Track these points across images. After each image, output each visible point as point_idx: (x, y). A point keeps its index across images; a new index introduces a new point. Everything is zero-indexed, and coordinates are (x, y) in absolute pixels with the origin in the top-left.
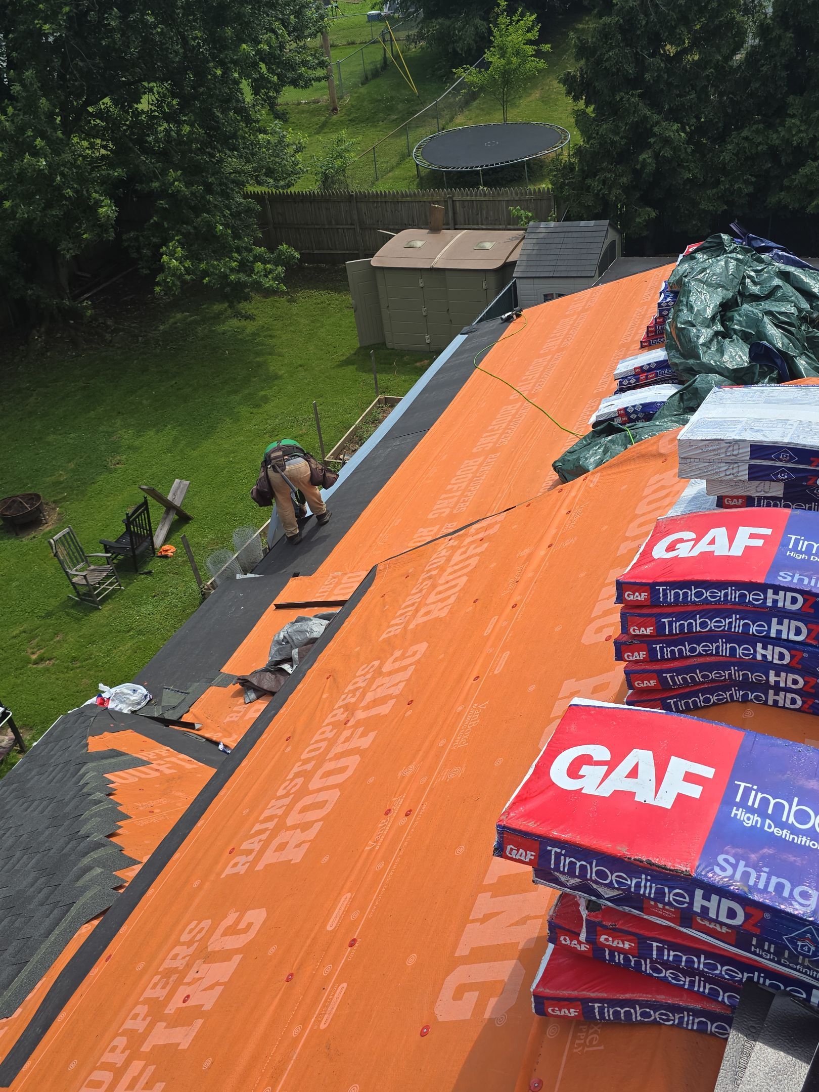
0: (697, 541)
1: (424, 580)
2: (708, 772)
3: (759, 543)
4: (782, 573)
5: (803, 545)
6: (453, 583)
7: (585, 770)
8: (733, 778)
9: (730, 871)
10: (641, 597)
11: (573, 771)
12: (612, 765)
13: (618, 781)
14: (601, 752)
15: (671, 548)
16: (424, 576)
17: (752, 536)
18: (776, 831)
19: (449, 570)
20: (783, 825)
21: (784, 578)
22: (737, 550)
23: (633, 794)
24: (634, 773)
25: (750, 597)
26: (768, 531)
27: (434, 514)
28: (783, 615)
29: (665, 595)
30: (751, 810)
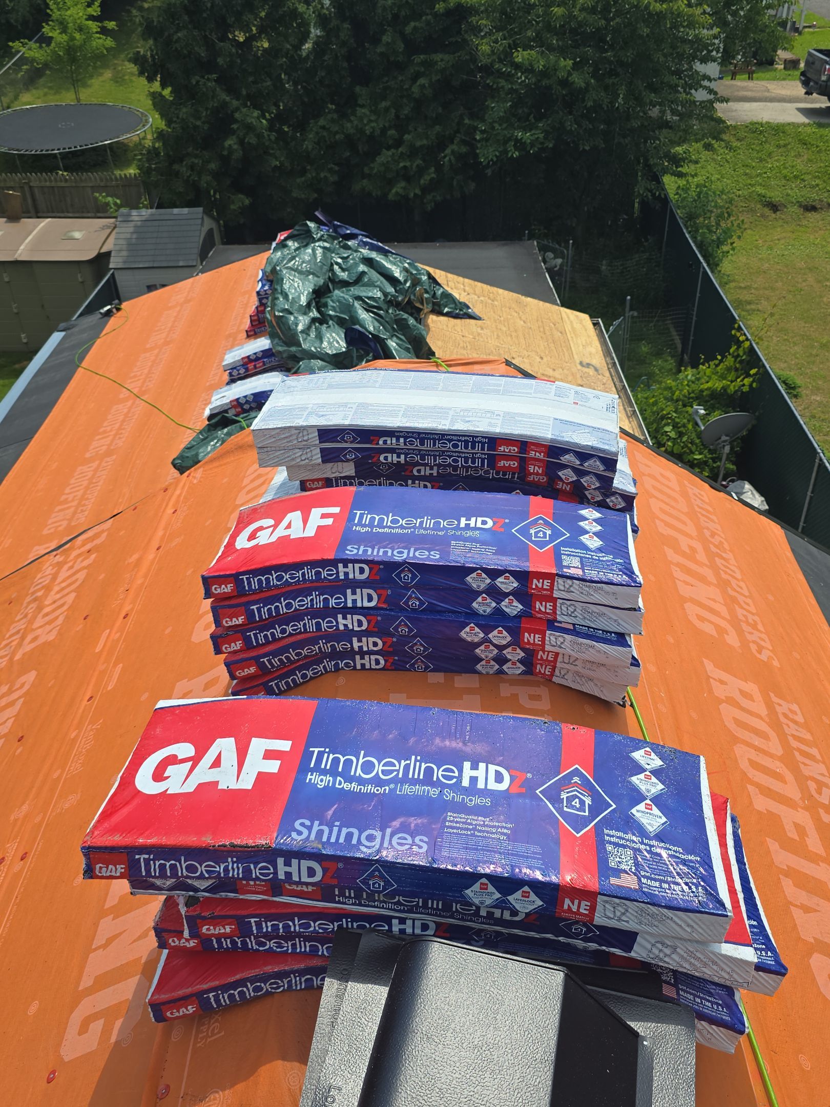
0: (275, 526)
1: (29, 603)
2: (285, 745)
3: (329, 521)
4: (349, 548)
5: (367, 519)
6: (61, 602)
7: (170, 770)
8: (308, 745)
9: (305, 832)
10: (228, 588)
11: (159, 775)
12: (195, 760)
13: (203, 774)
14: (185, 750)
15: (252, 537)
16: (28, 599)
17: (324, 516)
18: (346, 786)
19: (56, 588)
20: (349, 779)
21: (352, 551)
22: (310, 532)
23: (216, 783)
24: (217, 763)
25: (324, 574)
26: (336, 510)
27: (49, 529)
28: (355, 585)
29: (249, 583)
30: (324, 772)
